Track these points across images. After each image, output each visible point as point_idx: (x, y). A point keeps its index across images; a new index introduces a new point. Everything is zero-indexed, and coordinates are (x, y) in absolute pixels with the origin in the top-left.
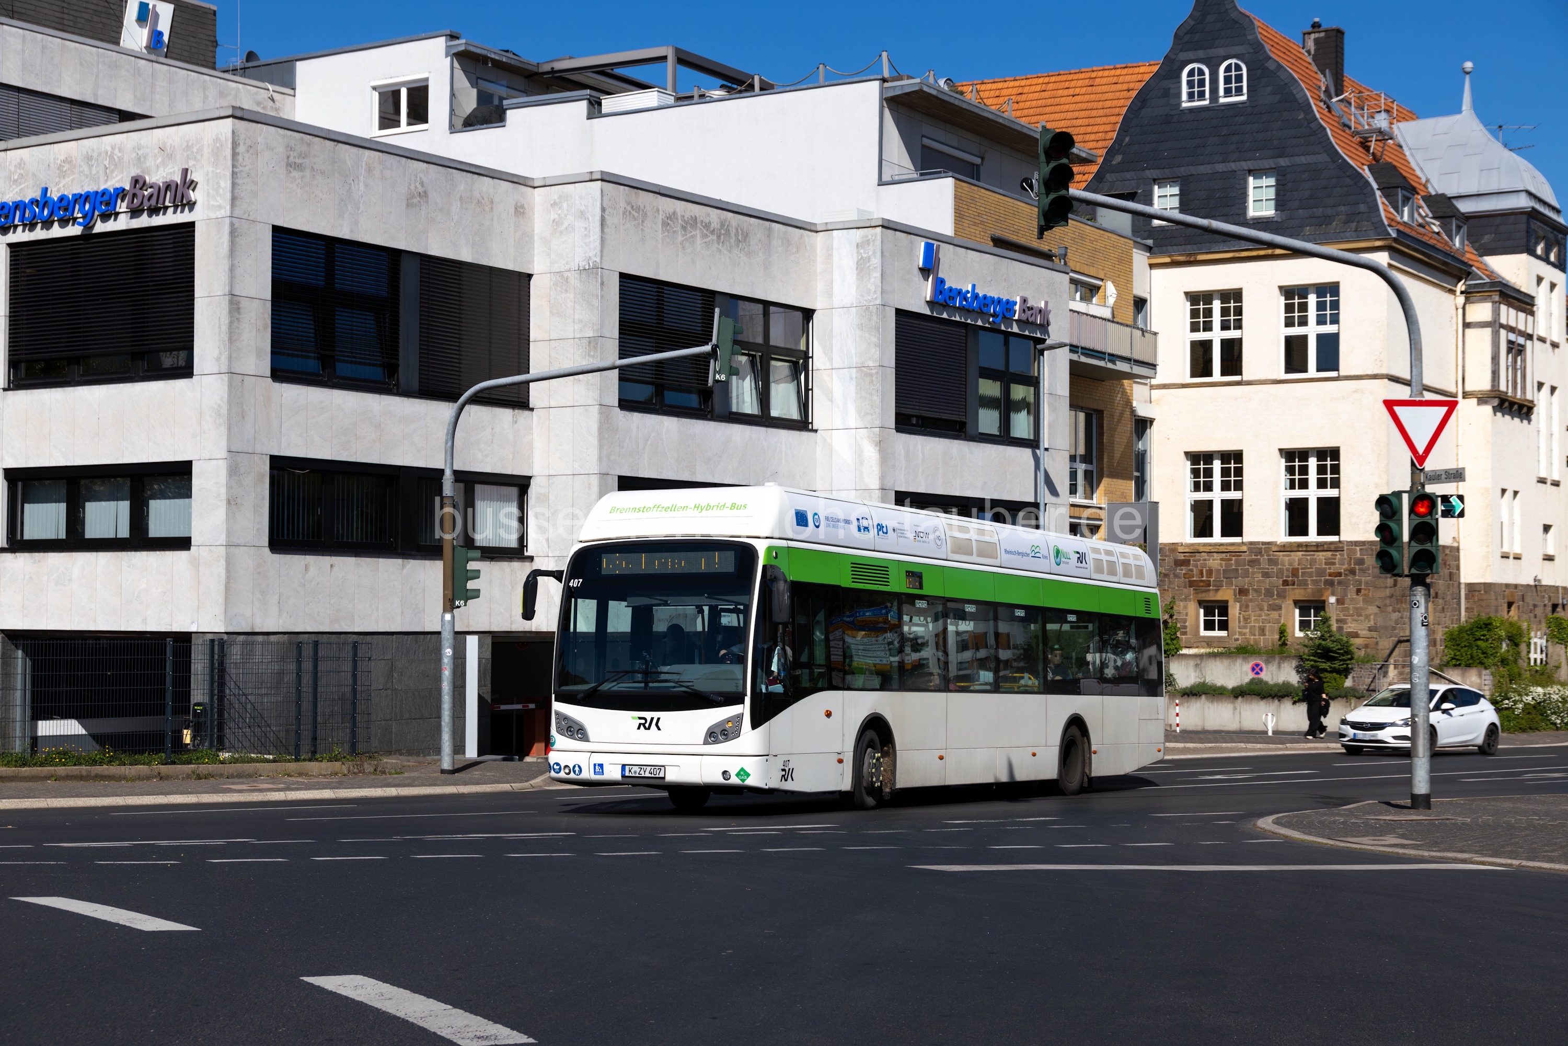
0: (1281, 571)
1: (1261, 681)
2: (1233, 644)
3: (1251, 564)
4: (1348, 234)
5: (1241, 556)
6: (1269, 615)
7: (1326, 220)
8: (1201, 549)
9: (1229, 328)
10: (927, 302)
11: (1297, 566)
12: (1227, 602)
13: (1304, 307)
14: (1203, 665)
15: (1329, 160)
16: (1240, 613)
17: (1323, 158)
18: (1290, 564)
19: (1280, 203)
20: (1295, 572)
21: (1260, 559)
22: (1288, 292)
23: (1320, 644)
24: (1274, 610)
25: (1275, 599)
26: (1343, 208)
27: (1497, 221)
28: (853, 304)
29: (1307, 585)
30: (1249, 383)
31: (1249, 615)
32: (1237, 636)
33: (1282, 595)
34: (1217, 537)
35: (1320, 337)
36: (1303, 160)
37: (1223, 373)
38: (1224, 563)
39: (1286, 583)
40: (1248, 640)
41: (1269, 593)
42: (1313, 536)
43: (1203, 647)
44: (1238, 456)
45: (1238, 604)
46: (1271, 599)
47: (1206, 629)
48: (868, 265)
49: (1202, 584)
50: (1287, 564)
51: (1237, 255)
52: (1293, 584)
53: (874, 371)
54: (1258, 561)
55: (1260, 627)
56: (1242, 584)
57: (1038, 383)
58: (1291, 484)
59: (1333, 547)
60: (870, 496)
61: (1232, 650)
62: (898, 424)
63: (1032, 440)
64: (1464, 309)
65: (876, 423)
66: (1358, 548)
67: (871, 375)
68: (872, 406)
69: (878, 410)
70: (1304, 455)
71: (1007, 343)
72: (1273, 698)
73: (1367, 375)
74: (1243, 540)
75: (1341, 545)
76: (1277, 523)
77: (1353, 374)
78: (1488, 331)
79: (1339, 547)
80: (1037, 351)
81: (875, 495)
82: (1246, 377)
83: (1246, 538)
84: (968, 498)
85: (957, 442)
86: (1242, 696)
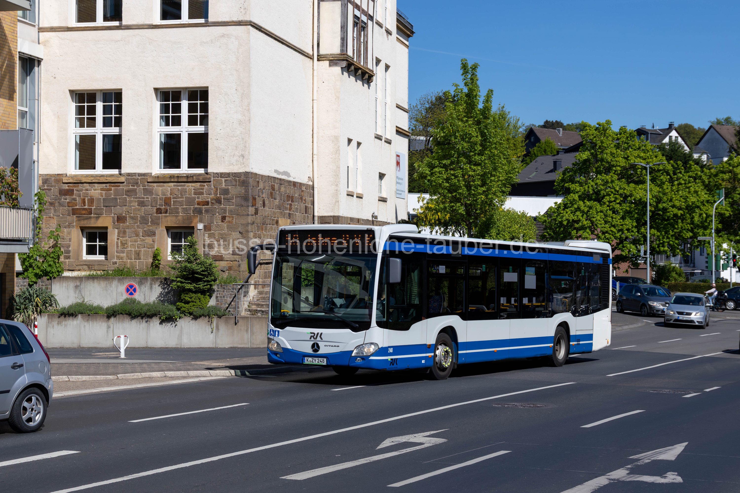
0: (155, 200)
1: (131, 300)
2: (111, 268)
3: (128, 193)
5: (119, 186)
6: (144, 240)
8: (85, 180)
11: (169, 196)
12: (106, 228)
14: (82, 286)
16: (118, 239)
18: (164, 194)
20: (167, 201)
21: (136, 189)
23: (186, 267)
24: (149, 236)
25: (149, 226)
29: (178, 213)
30: (128, 27)
31: (127, 240)
32: (115, 260)
33: (155, 222)
34: (98, 169)
37: (106, 19)
38: (104, 192)
39: (159, 211)
40: (125, 264)
41: (144, 220)
42: (184, 168)
43: (83, 270)
44: (118, 95)
45: (116, 230)
46: (146, 226)
47: (88, 253)
49: (84, 212)
50: (160, 193)
52: (166, 212)
54: (135, 191)
55: (135, 252)
56: (121, 212)
58: (165, 122)
59: (201, 179)
61: (110, 272)
66: (223, 179)
70: (177, 94)
72: (142, 317)
73: (233, 22)
74: (123, 172)
75: (208, 176)
76: (151, 156)
77: (220, 20)
78: (338, 4)
79: (206, 178)
82: (124, 23)
83: (124, 170)
86: (114, 315)
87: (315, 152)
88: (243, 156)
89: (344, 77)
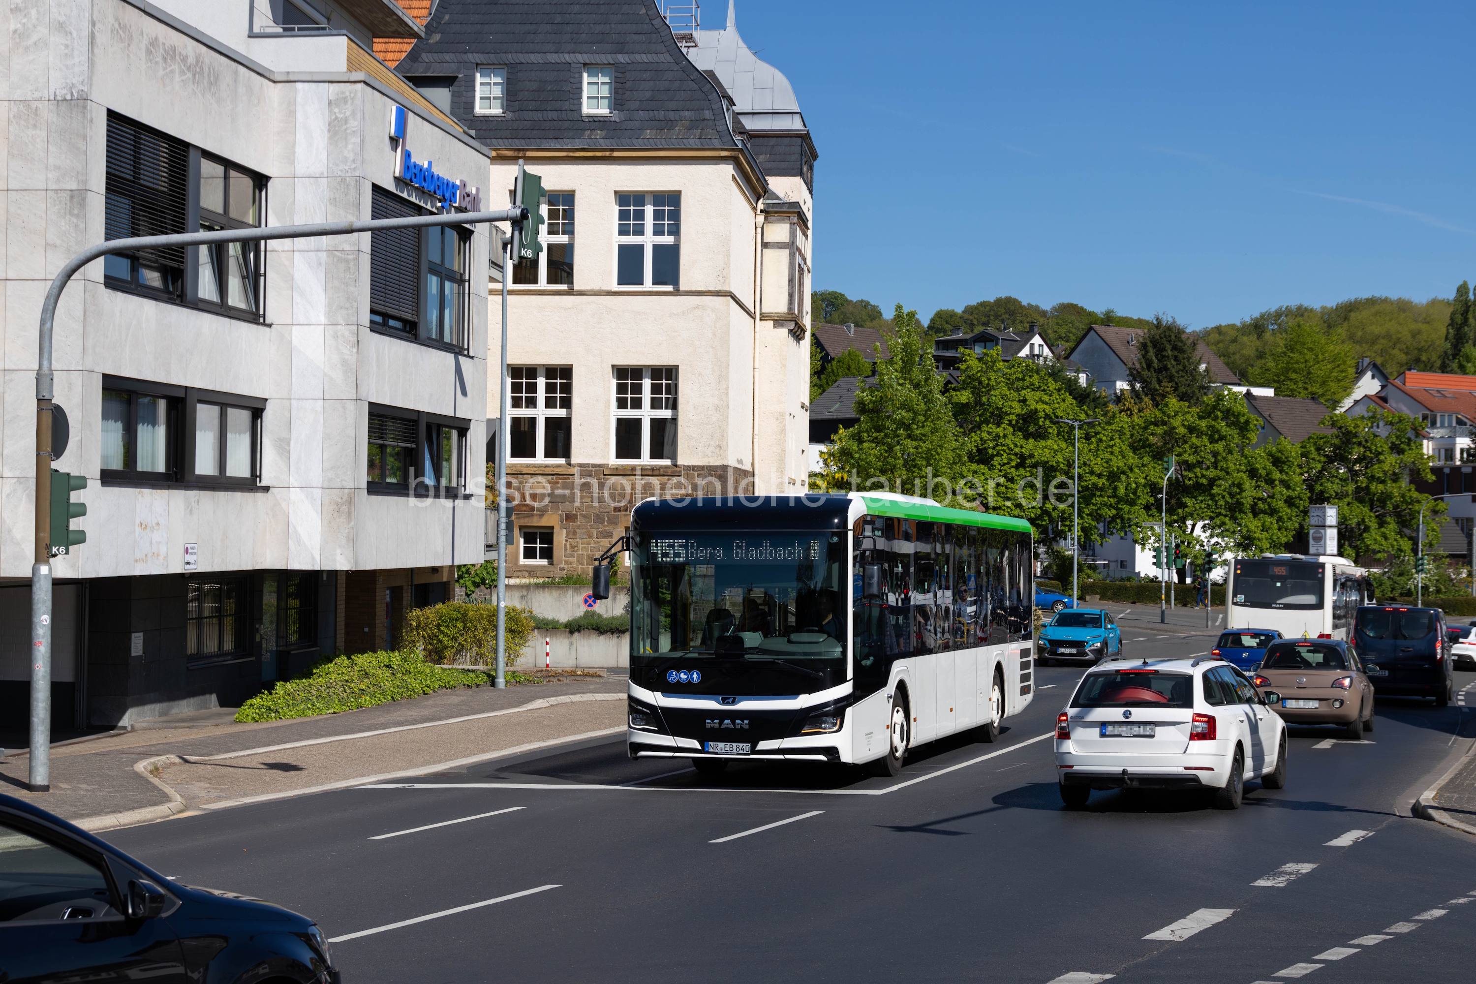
1: (593, 614)
2: (557, 574)
4: (691, 141)
6: (598, 542)
7: (666, 125)
8: (525, 471)
9: (557, 233)
10: (395, 178)
12: (552, 528)
13: (640, 215)
14: (529, 597)
15: (672, 61)
16: (566, 541)
17: (665, 58)
19: (617, 101)
22: (623, 198)
24: (604, 537)
25: (605, 526)
26: (686, 113)
27: (773, 141)
28: (323, 173)
30: (581, 293)
31: (577, 542)
32: (563, 566)
33: (613, 522)
34: (540, 458)
35: (657, 248)
36: (644, 58)
37: (550, 281)
40: (575, 569)
41: (599, 519)
42: (646, 459)
43: (524, 577)
44: (566, 372)
45: (565, 531)
46: (601, 526)
47: (526, 556)
48: (344, 127)
49: (524, 508)
51: (571, 154)
53: (351, 257)
55: (588, 556)
56: (570, 509)
57: (465, 281)
58: (622, 404)
59: (669, 472)
60: (344, 408)
61: (557, 580)
62: (372, 322)
63: (458, 346)
64: (762, 228)
65: (353, 320)
66: (696, 473)
67: (347, 261)
68: (348, 299)
69: (355, 304)
70: (637, 372)
71: (443, 233)
72: (612, 633)
73: (709, 291)
74: (573, 462)
75: (678, 469)
76: (607, 444)
77: (694, 289)
78: (786, 252)
79: (676, 472)
80: (462, 244)
81: (351, 406)
82: (577, 286)
83: (574, 460)
84: (419, 412)
85: (413, 346)
86: (579, 631)
87: (756, 432)
88: (720, 447)
89: (791, 341)
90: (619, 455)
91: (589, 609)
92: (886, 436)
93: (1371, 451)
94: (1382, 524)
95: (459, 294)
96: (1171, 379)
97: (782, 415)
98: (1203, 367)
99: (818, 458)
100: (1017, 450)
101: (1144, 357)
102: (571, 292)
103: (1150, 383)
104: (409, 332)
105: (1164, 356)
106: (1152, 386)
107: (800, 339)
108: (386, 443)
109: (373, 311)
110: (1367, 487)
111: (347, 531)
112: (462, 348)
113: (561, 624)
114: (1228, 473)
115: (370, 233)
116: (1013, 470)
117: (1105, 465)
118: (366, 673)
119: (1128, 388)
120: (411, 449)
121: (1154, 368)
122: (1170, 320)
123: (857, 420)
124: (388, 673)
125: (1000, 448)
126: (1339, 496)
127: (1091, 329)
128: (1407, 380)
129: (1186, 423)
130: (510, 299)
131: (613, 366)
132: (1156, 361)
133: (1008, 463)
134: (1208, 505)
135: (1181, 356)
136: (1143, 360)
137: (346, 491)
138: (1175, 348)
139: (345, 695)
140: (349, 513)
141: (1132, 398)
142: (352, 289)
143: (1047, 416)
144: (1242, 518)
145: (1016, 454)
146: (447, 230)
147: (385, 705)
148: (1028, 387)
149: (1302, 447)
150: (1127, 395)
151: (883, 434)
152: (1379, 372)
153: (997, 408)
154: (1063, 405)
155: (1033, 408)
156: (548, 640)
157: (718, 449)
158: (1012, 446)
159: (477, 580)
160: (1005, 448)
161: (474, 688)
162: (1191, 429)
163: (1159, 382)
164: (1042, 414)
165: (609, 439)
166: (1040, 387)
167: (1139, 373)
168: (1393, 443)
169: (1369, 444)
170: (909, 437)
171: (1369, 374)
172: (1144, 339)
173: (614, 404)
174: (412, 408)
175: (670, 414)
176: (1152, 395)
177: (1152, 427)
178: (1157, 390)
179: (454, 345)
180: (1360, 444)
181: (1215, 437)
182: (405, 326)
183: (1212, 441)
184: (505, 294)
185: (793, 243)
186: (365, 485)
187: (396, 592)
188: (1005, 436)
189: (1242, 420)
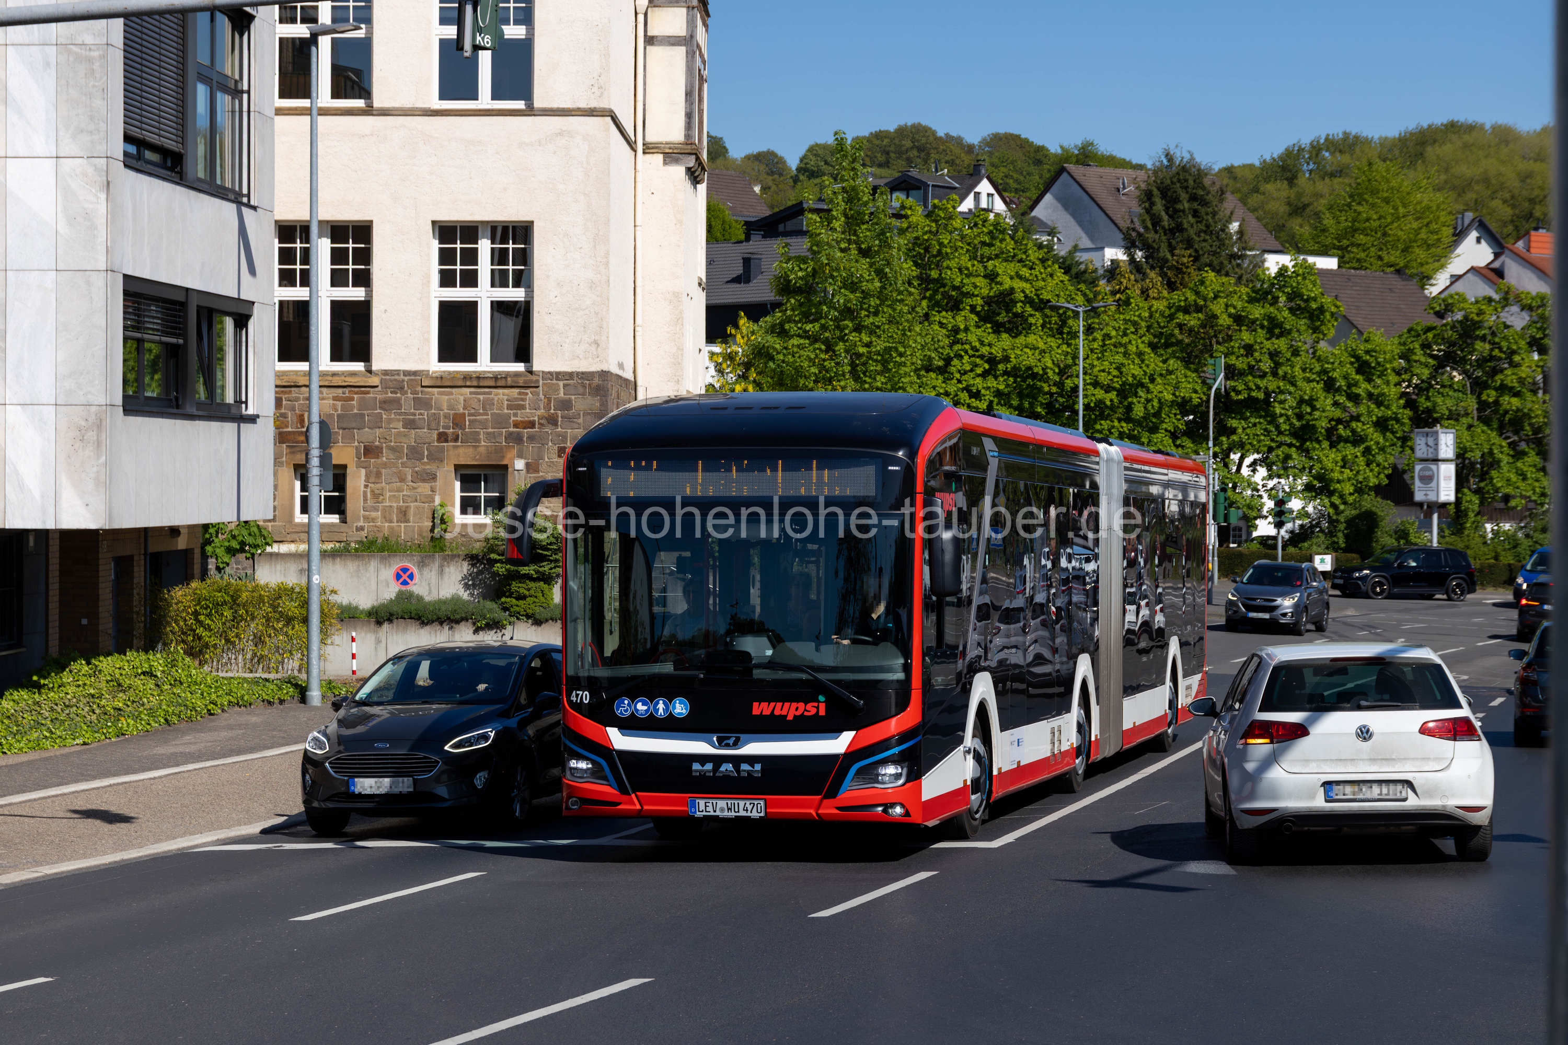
0: (436, 418)
1: (410, 595)
2: (354, 537)
3: (385, 406)
5: (368, 393)
6: (415, 488)
8: (301, 380)
9: (346, 21)
11: (462, 411)
12: (345, 466)
16: (366, 486)
18: (451, 407)
20: (458, 421)
21: (399, 399)
24: (424, 481)
25: (424, 464)
29: (478, 441)
30: (385, 112)
31: (383, 489)
32: (361, 524)
33: (437, 457)
34: (324, 362)
37: (333, 94)
38: (339, 404)
39: (443, 437)
40: (379, 529)
41: (415, 453)
42: (484, 362)
43: (303, 541)
44: (363, 231)
45: (363, 471)
46: (418, 463)
49: (301, 438)
50: (444, 406)
52: (456, 440)
53: (95, 54)
54: (397, 402)
55: (399, 508)
56: (371, 438)
57: (242, 92)
58: (447, 280)
59: (521, 381)
60: (88, 283)
61: (353, 545)
62: (126, 154)
63: (232, 190)
64: (646, 15)
65: (101, 149)
66: (561, 384)
67: (90, 60)
68: (92, 118)
69: (103, 126)
70: (470, 231)
71: (212, 19)
72: (441, 623)
73: (579, 109)
74: (374, 368)
75: (534, 378)
76: (427, 341)
77: (555, 105)
78: (681, 51)
79: (531, 381)
80: (237, 36)
81: (99, 281)
82: (377, 103)
83: (377, 365)
84: (187, 289)
85: (179, 188)
86: (390, 620)
87: (638, 321)
88: (597, 343)
89: (688, 184)
90: (442, 358)
91: (404, 588)
92: (824, 328)
93: (1500, 349)
94: (1518, 455)
95: (233, 112)
96: (1189, 244)
97: (677, 295)
98: (1234, 226)
99: (707, 362)
100: (985, 350)
101: (1148, 211)
102: (369, 111)
103: (1158, 249)
104: (171, 169)
105: (1176, 211)
106: (1161, 255)
107: (698, 183)
108: (145, 336)
109: (128, 138)
110: (1496, 402)
111: (95, 469)
112: (240, 194)
113: (362, 612)
114: (1293, 384)
115: (120, 21)
116: (978, 380)
117: (1115, 373)
118: (119, 685)
119: (1125, 258)
120: (177, 346)
121: (1163, 228)
122: (1187, 156)
123: (776, 305)
124: (151, 684)
125: (959, 346)
126: (1454, 417)
127: (1063, 170)
128: (1533, 244)
129: (1233, 311)
130: (321, 120)
131: (434, 223)
132: (1166, 218)
133: (971, 370)
134: (1265, 430)
135: (1203, 210)
136: (1147, 217)
137: (93, 409)
138: (1193, 198)
139: (94, 717)
140: (98, 443)
141: (1131, 272)
142: (98, 103)
143: (1028, 300)
144: (1314, 449)
145: (982, 357)
146: (219, 15)
147: (157, 731)
148: (997, 256)
149: (1400, 344)
150: (1125, 268)
151: (817, 326)
152: (1488, 234)
153: (954, 288)
154: (1051, 283)
155: (1006, 286)
156: (354, 634)
157: (594, 346)
158: (977, 344)
159: (235, 544)
160: (967, 347)
161: (277, 705)
162: (1238, 319)
163: (1172, 249)
164: (1020, 296)
165: (428, 332)
166: (1015, 256)
167: (1140, 235)
168: (1532, 337)
169: (1497, 340)
170: (858, 329)
171: (1474, 234)
172: (1149, 184)
173: (435, 278)
174: (179, 284)
175: (523, 294)
176: (1161, 268)
177: (1180, 315)
178: (1167, 261)
179: (227, 189)
180: (1483, 338)
181: (1274, 328)
182: (165, 160)
183: (1271, 334)
184: (315, 112)
185: (692, 37)
186: (119, 400)
187: (123, 565)
188: (966, 329)
189: (1314, 305)
